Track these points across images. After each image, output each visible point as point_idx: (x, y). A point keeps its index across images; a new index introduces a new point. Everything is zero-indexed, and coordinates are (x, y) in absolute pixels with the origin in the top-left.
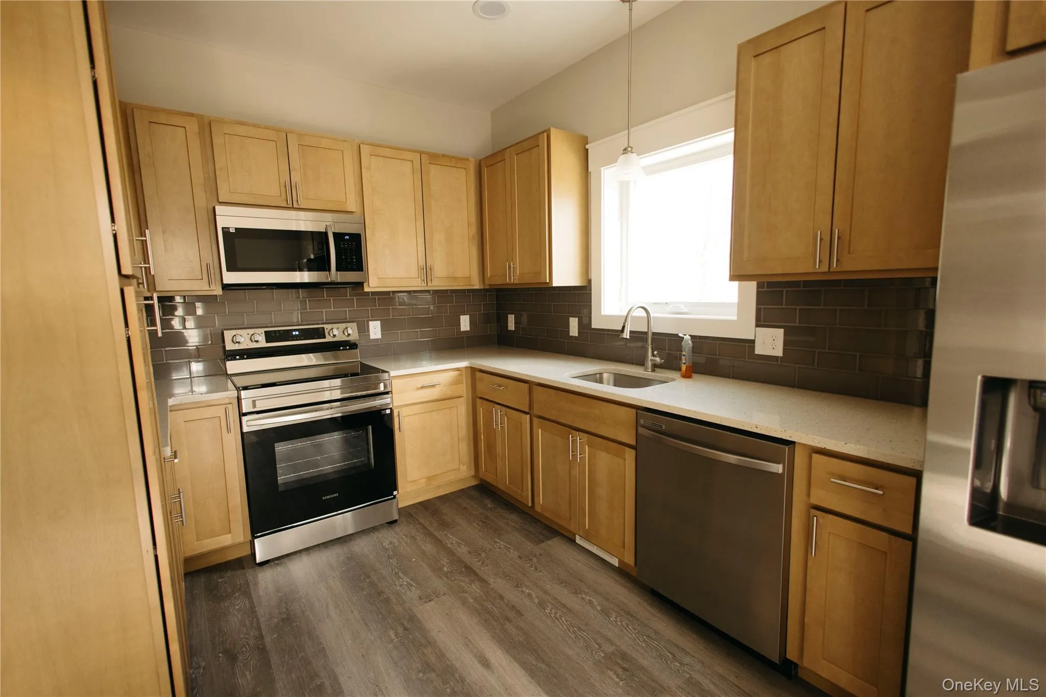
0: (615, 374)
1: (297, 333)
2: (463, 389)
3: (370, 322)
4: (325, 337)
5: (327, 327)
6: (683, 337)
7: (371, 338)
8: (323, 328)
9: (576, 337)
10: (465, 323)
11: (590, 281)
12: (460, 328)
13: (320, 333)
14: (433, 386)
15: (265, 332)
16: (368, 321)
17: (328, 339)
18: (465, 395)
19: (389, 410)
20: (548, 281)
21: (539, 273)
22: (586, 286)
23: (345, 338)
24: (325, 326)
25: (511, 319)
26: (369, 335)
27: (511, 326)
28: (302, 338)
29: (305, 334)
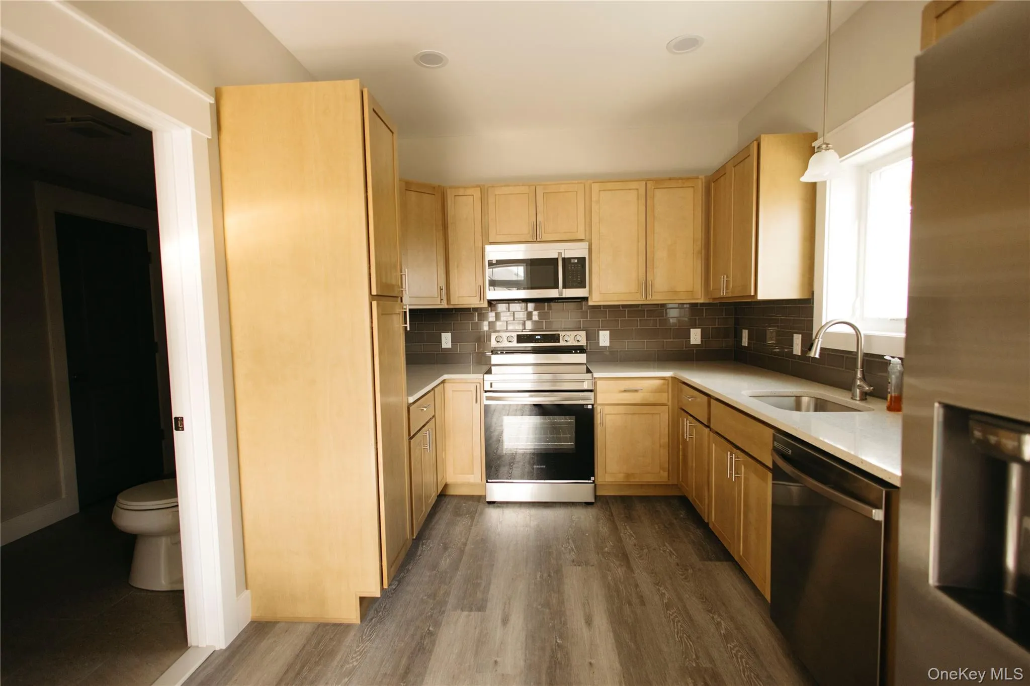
0: (817, 399)
1: (539, 337)
2: (664, 398)
3: (600, 332)
4: (559, 342)
5: (562, 334)
6: (890, 360)
7: (600, 345)
8: (559, 334)
9: (798, 356)
10: (696, 337)
11: (813, 293)
12: (690, 341)
13: (556, 338)
14: (636, 391)
15: (517, 335)
16: (598, 330)
17: (562, 343)
18: (670, 404)
19: (591, 406)
20: (753, 294)
21: (746, 286)
22: (810, 299)
23: (576, 344)
24: (561, 333)
25: (745, 333)
26: (599, 342)
27: (745, 342)
28: (542, 341)
29: (545, 338)
